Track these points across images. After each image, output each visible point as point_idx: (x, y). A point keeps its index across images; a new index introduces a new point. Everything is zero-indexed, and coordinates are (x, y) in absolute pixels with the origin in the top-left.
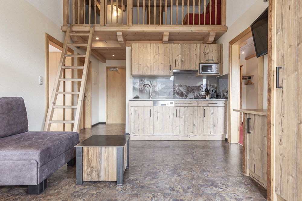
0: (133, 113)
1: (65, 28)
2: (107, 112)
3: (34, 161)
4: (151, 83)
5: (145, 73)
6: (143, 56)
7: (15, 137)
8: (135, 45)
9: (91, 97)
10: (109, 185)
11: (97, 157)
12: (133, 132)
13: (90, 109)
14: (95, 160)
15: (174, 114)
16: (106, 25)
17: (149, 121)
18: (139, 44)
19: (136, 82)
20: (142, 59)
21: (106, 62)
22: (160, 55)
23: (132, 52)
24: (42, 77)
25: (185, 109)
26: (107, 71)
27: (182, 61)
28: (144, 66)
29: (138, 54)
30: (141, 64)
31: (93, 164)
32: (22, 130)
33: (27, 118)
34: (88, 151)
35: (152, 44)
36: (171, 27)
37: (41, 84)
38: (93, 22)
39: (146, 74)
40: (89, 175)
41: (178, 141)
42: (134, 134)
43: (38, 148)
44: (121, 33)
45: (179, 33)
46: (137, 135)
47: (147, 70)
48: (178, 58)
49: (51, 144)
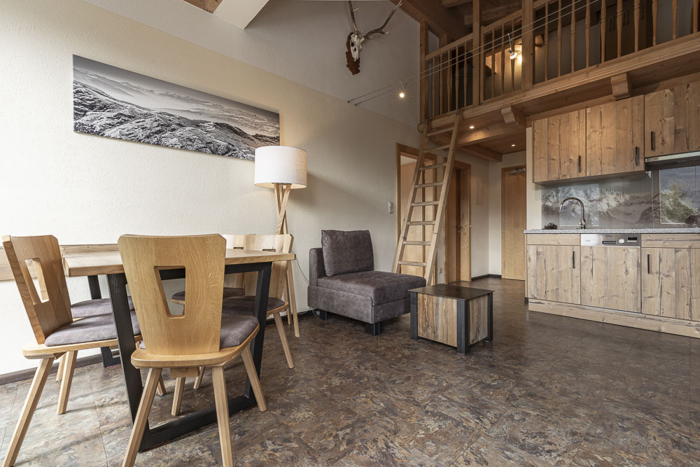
0: (533, 258)
1: (422, 126)
2: (503, 257)
3: (370, 298)
4: (587, 194)
5: (564, 176)
6: (560, 140)
7: (360, 274)
8: (541, 124)
9: (470, 228)
10: (448, 350)
11: (433, 308)
12: (533, 295)
13: (468, 249)
14: (431, 312)
15: (639, 265)
16: (484, 102)
17: (570, 275)
18: (550, 118)
19: (549, 196)
20: (557, 147)
21: (501, 160)
22: (605, 131)
23: (535, 137)
24: (392, 204)
25: (679, 254)
26: (503, 175)
27: (677, 132)
28: (562, 162)
29: (549, 139)
30: (555, 158)
31: (428, 317)
32: (368, 268)
33: (372, 255)
34: (424, 299)
35: (582, 111)
36: (631, 60)
37: (391, 213)
38: (461, 105)
39: (568, 177)
40: (425, 330)
41: (657, 334)
42: (536, 298)
43: (373, 285)
44: (509, 109)
45: (662, 64)
46: (542, 302)
47: (568, 169)
48: (662, 125)
49: (386, 284)
